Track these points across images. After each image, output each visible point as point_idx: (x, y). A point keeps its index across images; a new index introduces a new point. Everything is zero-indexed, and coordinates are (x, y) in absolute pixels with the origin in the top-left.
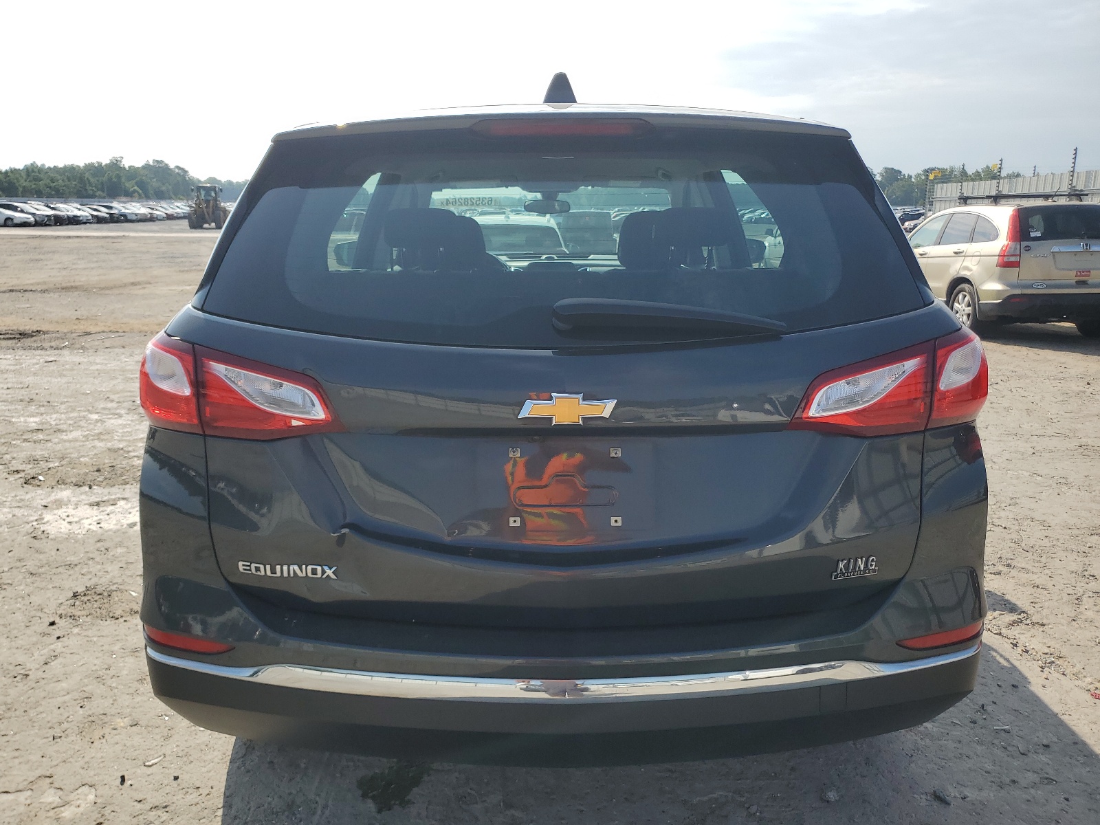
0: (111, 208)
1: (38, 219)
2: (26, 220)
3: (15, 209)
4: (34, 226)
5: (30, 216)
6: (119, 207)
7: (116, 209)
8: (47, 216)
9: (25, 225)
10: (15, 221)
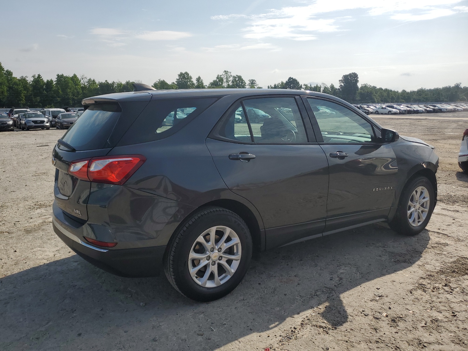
0: (435, 106)
1: (401, 111)
2: (396, 112)
3: (393, 107)
4: (399, 114)
5: (398, 110)
6: (439, 106)
7: (437, 107)
8: (405, 110)
9: (395, 114)
10: (392, 112)
